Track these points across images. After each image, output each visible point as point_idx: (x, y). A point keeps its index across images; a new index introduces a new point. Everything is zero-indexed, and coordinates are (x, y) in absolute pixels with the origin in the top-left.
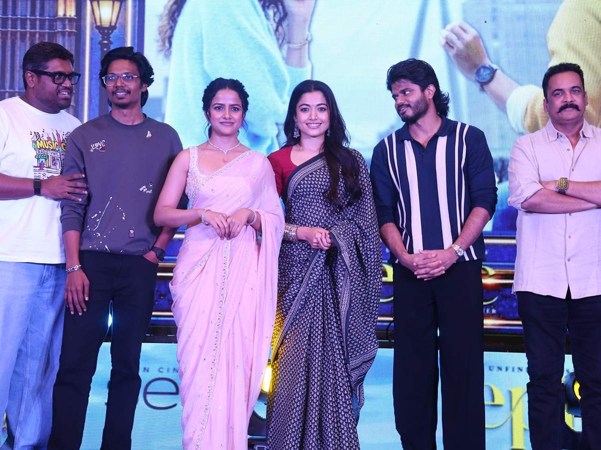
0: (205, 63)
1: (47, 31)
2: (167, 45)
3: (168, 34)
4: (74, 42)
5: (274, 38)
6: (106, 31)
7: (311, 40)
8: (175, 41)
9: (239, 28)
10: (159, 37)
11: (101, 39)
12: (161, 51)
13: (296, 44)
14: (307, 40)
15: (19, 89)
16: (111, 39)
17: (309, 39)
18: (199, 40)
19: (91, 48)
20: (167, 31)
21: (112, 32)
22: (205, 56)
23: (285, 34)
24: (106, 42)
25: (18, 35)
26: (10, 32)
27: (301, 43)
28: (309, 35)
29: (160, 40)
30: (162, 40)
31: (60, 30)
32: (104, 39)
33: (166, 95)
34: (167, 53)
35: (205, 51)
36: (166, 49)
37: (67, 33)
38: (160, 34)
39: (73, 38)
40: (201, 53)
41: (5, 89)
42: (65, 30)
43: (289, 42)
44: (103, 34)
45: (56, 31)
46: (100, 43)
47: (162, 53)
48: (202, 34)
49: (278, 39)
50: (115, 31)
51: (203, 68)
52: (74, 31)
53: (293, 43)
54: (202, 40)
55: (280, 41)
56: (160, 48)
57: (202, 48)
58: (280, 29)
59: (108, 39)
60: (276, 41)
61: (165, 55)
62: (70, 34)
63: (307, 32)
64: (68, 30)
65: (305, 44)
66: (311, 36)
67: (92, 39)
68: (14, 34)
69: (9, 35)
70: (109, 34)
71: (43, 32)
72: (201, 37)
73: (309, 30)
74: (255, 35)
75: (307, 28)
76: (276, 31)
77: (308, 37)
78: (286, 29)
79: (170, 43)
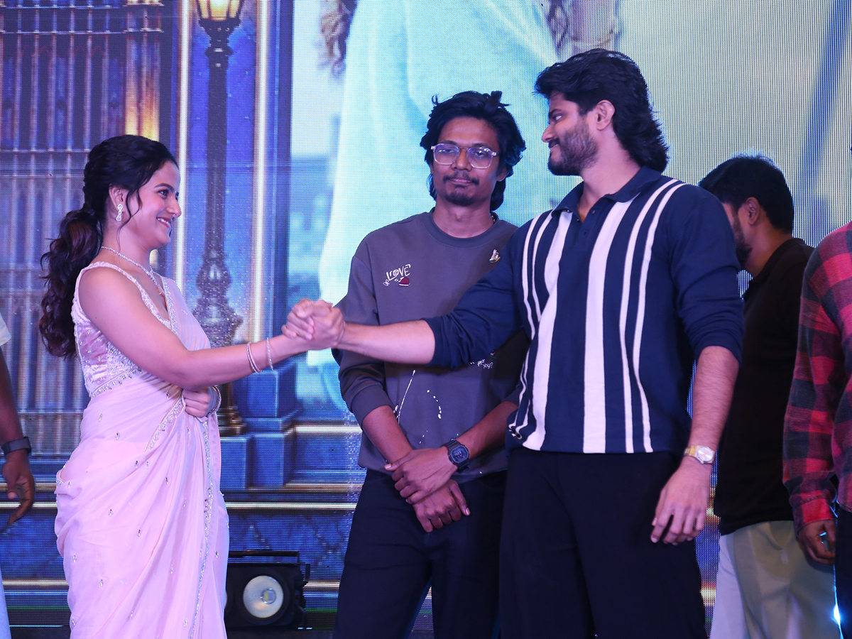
0: (411, 85)
1: (108, 32)
2: (337, 52)
3: (338, 31)
4: (157, 51)
5: (547, 30)
6: (220, 29)
7: (620, 33)
8: (351, 43)
9: (477, 14)
10: (320, 38)
11: (210, 45)
12: (323, 65)
13: (589, 42)
14: (611, 32)
15: (55, 148)
16: (229, 45)
17: (616, 30)
18: (400, 41)
19: (191, 63)
20: (336, 25)
21: (232, 30)
22: (410, 71)
23: (567, 20)
24: (219, 50)
25: (54, 42)
26: (37, 37)
27: (599, 40)
28: (617, 22)
29: (324, 44)
30: (327, 43)
31: (131, 30)
32: (215, 44)
33: (335, 151)
34: (337, 68)
35: (409, 61)
36: (335, 59)
37: (146, 35)
38: (323, 31)
39: (157, 44)
40: (403, 67)
41: (29, 148)
42: (142, 30)
43: (576, 39)
44: (214, 35)
45: (125, 32)
46: (210, 52)
47: (327, 72)
48: (403, 28)
49: (554, 33)
50: (236, 29)
51: (406, 95)
52: (159, 30)
53: (582, 40)
54: (406, 40)
55: (559, 36)
57: (405, 55)
58: (559, 13)
59: (224, 44)
60: (550, 38)
61: (333, 71)
62: (151, 36)
63: (612, 17)
64: (148, 30)
65: (609, 40)
66: (621, 24)
67: (192, 45)
68: (45, 40)
69: (36, 44)
70: (225, 36)
71: (99, 35)
72: (403, 35)
73: (616, 13)
74: (509, 25)
75: (612, 10)
76: (551, 16)
77: (614, 26)
78: (569, 12)
79: (343, 49)
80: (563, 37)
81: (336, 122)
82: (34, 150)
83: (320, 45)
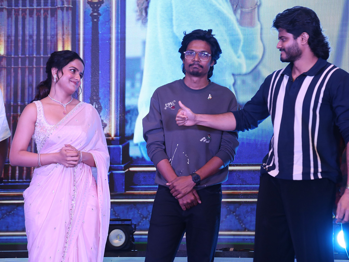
0: (175, 28)
1: (50, 7)
2: (144, 14)
3: (145, 5)
4: (70, 15)
5: (230, 4)
6: (95, 5)
7: (260, 5)
8: (150, 11)
10: (137, 8)
11: (92, 12)
12: (138, 20)
13: (248, 8)
14: (256, 4)
15: (29, 55)
16: (100, 12)
17: (258, 4)
19: (84, 19)
20: (143, 3)
21: (101, 5)
22: (174, 22)
23: (238, 1)
24: (95, 14)
25: (28, 12)
26: (21, 9)
27: (251, 8)
29: (139, 11)
30: (140, 11)
31: (59, 6)
32: (94, 12)
33: (144, 55)
34: (144, 21)
35: (174, 18)
36: (144, 17)
37: (65, 8)
38: (138, 6)
39: (70, 12)
40: (171, 20)
42: (64, 6)
43: (242, 7)
44: (93, 8)
45: (57, 7)
46: (91, 15)
47: (140, 21)
48: (171, 4)
49: (233, 5)
50: (102, 5)
51: (173, 32)
52: (71, 6)
53: (244, 8)
54: (172, 9)
55: (235, 6)
56: (139, 17)
57: (172, 16)
59: (97, 12)
60: (231, 7)
61: (142, 22)
62: (68, 9)
64: (66, 6)
65: (255, 8)
66: (260, 1)
67: (85, 12)
68: (24, 11)
69: (20, 12)
70: (98, 8)
71: (46, 8)
72: (171, 6)
74: (214, 2)
77: (257, 2)
79: (146, 13)
80: (237, 7)
81: (144, 43)
82: (20, 56)
83: (137, 11)
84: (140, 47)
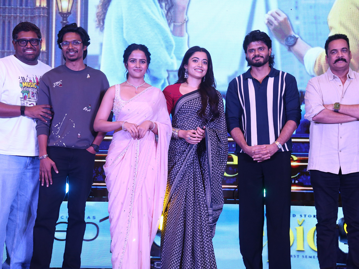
0: (125, 35)
1: (30, 15)
2: (101, 23)
3: (102, 17)
4: (46, 22)
5: (166, 19)
6: (65, 15)
7: (188, 21)
8: (106, 21)
9: (145, 13)
10: (96, 19)
11: (62, 20)
12: (97, 27)
13: (179, 23)
14: (185, 20)
15: (13, 50)
16: (68, 20)
17: (186, 20)
18: (120, 20)
19: (56, 25)
20: (101, 15)
21: (69, 16)
22: (124, 30)
23: (172, 17)
24: (65, 22)
25: (12, 18)
26: (7, 16)
27: (181, 22)
28: (186, 18)
29: (98, 21)
31: (37, 15)
32: (64, 20)
33: (101, 53)
34: (102, 29)
35: (124, 27)
36: (101, 26)
37: (42, 16)
38: (97, 17)
40: (122, 28)
42: (40, 15)
43: (174, 22)
44: (63, 17)
45: (35, 15)
46: (62, 22)
47: (99, 29)
48: (122, 16)
49: (168, 20)
51: (123, 37)
52: (46, 15)
53: (176, 22)
55: (169, 21)
56: (97, 26)
57: (123, 25)
58: (169, 14)
59: (66, 20)
60: (166, 21)
61: (100, 29)
63: (185, 16)
65: (184, 23)
66: (188, 18)
67: (56, 20)
68: (10, 17)
69: (7, 18)
70: (66, 17)
71: (27, 16)
72: (122, 19)
73: (186, 14)
74: (154, 17)
75: (185, 13)
76: (167, 15)
77: (186, 19)
78: (172, 14)
79: (103, 22)
80: (170, 21)
81: (101, 45)
82: (6, 51)
83: (96, 21)
84: (98, 48)
